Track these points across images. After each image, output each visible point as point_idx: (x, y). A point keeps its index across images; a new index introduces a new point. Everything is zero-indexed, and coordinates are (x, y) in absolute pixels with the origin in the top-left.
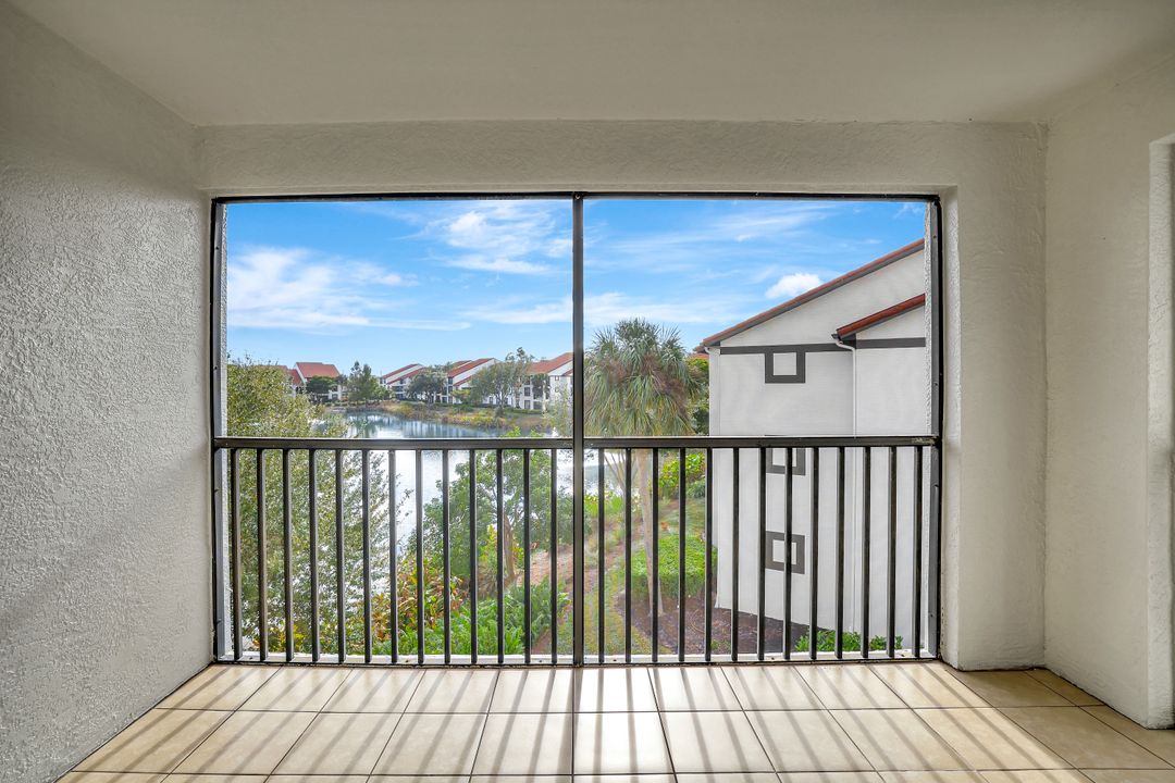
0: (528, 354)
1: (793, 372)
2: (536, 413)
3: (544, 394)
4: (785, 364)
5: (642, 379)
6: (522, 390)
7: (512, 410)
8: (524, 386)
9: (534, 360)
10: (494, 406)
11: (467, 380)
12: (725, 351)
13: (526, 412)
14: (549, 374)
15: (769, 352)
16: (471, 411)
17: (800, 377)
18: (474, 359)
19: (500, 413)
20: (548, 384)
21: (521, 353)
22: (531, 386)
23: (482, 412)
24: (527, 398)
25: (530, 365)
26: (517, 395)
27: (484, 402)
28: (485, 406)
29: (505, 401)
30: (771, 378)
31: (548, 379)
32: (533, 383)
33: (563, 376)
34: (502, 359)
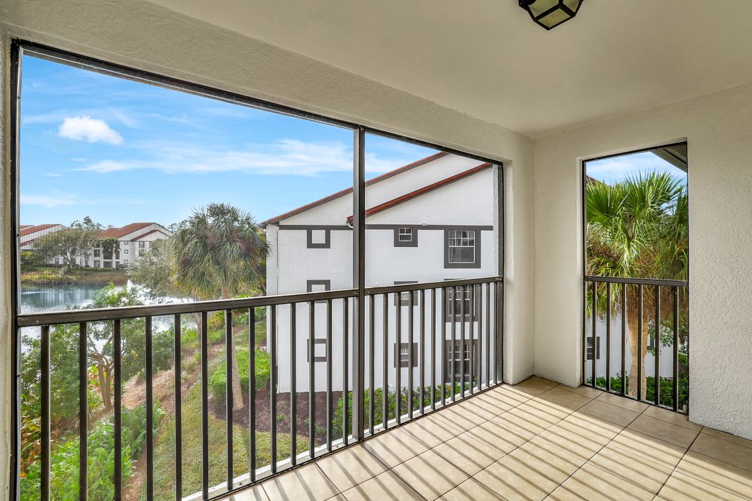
0: (94, 221)
1: (323, 242)
2: (106, 271)
3: (114, 255)
4: (319, 236)
5: (231, 245)
6: (91, 252)
7: (82, 268)
8: (93, 249)
9: (101, 228)
10: (61, 266)
11: (29, 242)
12: (283, 228)
13: (96, 270)
14: (119, 239)
15: (309, 229)
16: (35, 270)
17: (327, 245)
18: (37, 224)
19: (69, 272)
20: (118, 247)
21: (88, 221)
22: (101, 249)
23: (47, 272)
24: (97, 259)
25: (99, 232)
26: (87, 256)
27: (51, 262)
28: (51, 266)
29: (73, 261)
30: (310, 245)
31: (117, 243)
32: (104, 246)
33: (132, 241)
34: (68, 225)
